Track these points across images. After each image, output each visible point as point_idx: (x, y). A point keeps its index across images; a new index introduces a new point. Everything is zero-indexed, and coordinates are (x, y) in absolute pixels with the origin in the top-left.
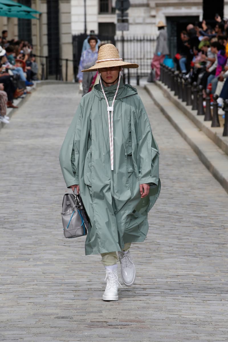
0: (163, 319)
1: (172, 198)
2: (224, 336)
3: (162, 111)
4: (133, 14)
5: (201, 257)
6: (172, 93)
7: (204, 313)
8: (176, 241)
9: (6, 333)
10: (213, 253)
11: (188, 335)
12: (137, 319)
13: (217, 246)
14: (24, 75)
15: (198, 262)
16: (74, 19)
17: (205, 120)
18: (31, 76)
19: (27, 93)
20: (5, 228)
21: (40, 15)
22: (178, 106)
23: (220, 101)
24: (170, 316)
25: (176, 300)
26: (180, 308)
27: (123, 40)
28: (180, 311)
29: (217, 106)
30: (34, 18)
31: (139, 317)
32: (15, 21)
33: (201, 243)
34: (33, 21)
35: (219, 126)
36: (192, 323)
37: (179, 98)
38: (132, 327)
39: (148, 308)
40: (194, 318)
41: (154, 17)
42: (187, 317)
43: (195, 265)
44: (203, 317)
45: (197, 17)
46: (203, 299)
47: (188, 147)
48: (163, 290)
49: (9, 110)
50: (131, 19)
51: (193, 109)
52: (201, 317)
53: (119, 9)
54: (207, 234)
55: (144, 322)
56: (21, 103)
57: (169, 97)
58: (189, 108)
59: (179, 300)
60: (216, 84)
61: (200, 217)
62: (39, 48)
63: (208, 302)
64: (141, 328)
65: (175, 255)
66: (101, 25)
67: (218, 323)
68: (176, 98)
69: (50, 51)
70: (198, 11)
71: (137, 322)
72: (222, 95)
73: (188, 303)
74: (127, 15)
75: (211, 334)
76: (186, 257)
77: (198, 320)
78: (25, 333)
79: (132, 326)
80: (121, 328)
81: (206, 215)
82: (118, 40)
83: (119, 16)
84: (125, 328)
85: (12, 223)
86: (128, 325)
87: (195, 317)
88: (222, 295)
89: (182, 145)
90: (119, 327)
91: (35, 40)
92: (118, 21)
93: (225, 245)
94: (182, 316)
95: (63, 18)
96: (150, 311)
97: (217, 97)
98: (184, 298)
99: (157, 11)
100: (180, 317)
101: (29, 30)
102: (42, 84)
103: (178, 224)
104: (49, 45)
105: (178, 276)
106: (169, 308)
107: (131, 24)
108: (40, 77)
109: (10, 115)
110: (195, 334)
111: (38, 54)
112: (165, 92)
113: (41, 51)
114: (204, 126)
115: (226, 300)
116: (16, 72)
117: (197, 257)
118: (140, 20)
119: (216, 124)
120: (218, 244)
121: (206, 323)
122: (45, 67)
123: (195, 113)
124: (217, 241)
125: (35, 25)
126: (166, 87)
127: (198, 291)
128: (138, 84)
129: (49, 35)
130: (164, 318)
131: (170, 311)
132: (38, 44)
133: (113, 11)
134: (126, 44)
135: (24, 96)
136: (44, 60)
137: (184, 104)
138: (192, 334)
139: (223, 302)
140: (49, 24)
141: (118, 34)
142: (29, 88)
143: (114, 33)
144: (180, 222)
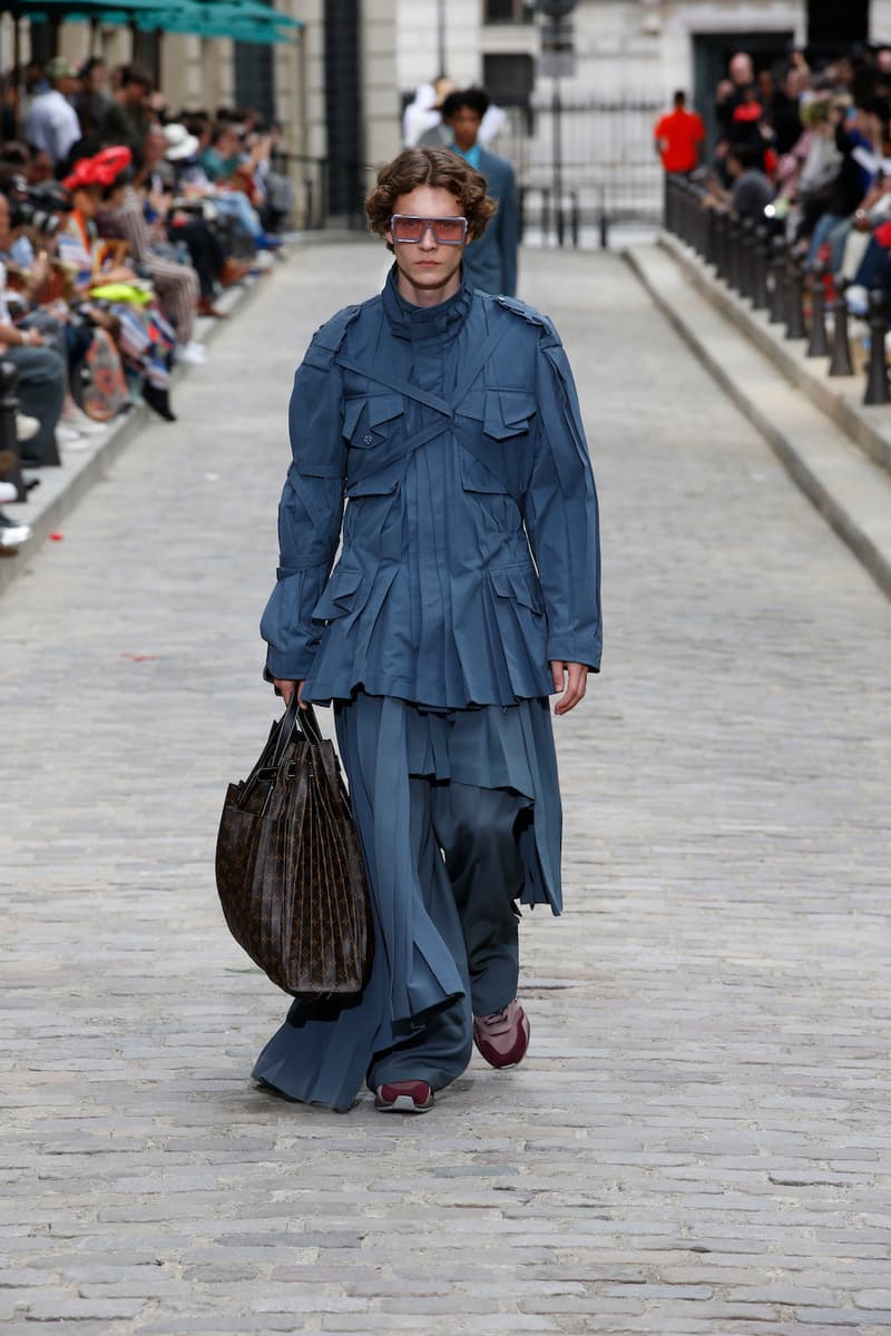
0: (668, 971)
1: (704, 597)
2: (856, 1022)
3: (678, 326)
4: (588, 25)
5: (789, 778)
6: (708, 273)
7: (795, 950)
8: (712, 731)
9: (187, 1011)
10: (829, 768)
11: (746, 1018)
12: (589, 971)
13: (840, 744)
14: (251, 219)
15: (780, 796)
16: (405, 40)
17: (811, 353)
18: (273, 218)
19: (258, 273)
20: (188, 689)
21: (302, 29)
22: (723, 309)
23: (857, 297)
24: (694, 961)
25: (710, 912)
26: (724, 937)
27: (557, 108)
28: (723, 944)
29: (843, 313)
30: (285, 39)
31: (598, 965)
32: (225, 47)
33: (789, 735)
34: (281, 49)
35: (851, 372)
36: (758, 981)
37: (731, 286)
38: (575, 996)
39: (625, 936)
40: (765, 968)
41: (654, 34)
42: (745, 962)
43: (771, 804)
44: (794, 965)
45: (788, 35)
46: (797, 908)
47: (754, 440)
48: (669, 882)
49: (202, 325)
50: (581, 41)
51: (773, 320)
52: (786, 964)
53: (547, 11)
54: (810, 708)
55: (611, 979)
56: (241, 304)
57: (697, 284)
58: (760, 319)
59: (721, 912)
60: (843, 243)
61: (790, 655)
62: (296, 131)
63: (811, 917)
64: (600, 996)
65: (708, 772)
66: (491, 62)
67: (839, 984)
68: (720, 286)
69: (332, 140)
70: (790, 17)
71: (590, 979)
72: (862, 278)
73: (747, 922)
74: (570, 29)
75: (816, 1018)
76: (744, 781)
77: (776, 974)
78: (246, 1011)
79: (575, 990)
80: (541, 998)
81: (808, 649)
82: (542, 109)
83: (544, 30)
84: (552, 996)
85: (208, 672)
86: (562, 988)
87: (769, 963)
88: (853, 896)
89: (736, 430)
90: (534, 993)
91: (285, 109)
92: (544, 47)
93: (865, 743)
94: (729, 961)
95: (372, 39)
96: (631, 946)
97: (847, 284)
98: (735, 905)
99: (665, 16)
100: (723, 965)
101: (267, 76)
102: (306, 244)
103: (719, 677)
104: (331, 123)
105: (718, 836)
106: (687, 936)
107: (586, 57)
108: (299, 221)
109: (206, 340)
110: (769, 1017)
111: (295, 150)
112: (686, 268)
113: (305, 140)
114: (805, 376)
115: (866, 911)
116: (225, 208)
117: (777, 780)
118: (610, 45)
119: (842, 367)
120: (843, 738)
121: (803, 982)
122: (316, 191)
123: (777, 332)
124: (841, 730)
125: (286, 59)
126: (688, 253)
127: (778, 884)
128: (604, 242)
129: (331, 91)
130: (674, 968)
131: (691, 945)
132: (295, 118)
133: (528, 16)
134: (567, 121)
135: (249, 280)
136: (314, 171)
137: (744, 305)
138: (761, 1017)
139: (856, 917)
140: (330, 58)
141: (543, 89)
142: (264, 258)
143: (529, 85)
144: (727, 670)
